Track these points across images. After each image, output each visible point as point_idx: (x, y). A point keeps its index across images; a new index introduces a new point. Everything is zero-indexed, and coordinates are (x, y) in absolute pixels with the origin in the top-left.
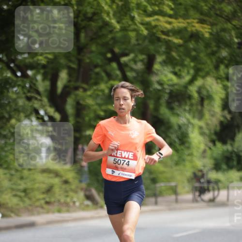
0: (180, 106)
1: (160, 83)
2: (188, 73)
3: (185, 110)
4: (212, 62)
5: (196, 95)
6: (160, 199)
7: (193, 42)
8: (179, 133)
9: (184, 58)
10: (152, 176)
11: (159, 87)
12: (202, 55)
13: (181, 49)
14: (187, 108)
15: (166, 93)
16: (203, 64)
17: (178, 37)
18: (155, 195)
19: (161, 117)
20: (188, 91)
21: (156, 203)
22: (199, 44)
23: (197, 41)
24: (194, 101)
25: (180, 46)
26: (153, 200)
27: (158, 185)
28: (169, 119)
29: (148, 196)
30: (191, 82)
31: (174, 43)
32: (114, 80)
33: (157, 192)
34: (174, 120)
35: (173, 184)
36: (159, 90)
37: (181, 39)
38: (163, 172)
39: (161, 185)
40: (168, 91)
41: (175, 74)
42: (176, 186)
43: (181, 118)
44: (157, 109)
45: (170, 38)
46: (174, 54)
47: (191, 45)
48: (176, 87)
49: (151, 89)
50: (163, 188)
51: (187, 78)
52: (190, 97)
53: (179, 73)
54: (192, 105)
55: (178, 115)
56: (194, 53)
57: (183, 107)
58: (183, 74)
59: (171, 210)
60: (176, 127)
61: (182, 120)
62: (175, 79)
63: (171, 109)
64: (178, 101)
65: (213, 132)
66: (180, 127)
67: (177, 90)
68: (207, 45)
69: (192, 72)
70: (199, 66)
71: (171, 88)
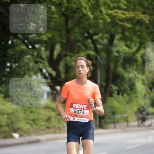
0: (130, 66)
1: (118, 52)
2: (135, 45)
3: (133, 69)
4: (150, 38)
5: (140, 59)
6: (117, 125)
7: (138, 26)
8: (130, 83)
9: (133, 36)
10: (112, 111)
11: (117, 55)
12: (144, 34)
13: (131, 31)
14: (135, 67)
15: (121, 58)
16: (145, 40)
17: (129, 23)
18: (114, 123)
19: (118, 73)
20: (135, 57)
21: (115, 128)
22: (142, 27)
23: (141, 26)
24: (139, 63)
25: (130, 28)
26: (113, 125)
27: (116, 116)
28: (123, 75)
29: (110, 123)
30: (137, 51)
31: (127, 27)
32: (89, 50)
33: (116, 121)
34: (126, 75)
35: (126, 115)
36: (117, 57)
37: (131, 24)
38: (119, 108)
39: (118, 116)
40: (122, 57)
41: (127, 46)
42: (127, 117)
43: (131, 74)
44: (115, 68)
45: (124, 24)
46: (127, 34)
47: (138, 28)
48: (128, 55)
49: (112, 56)
50: (119, 118)
51: (135, 49)
52: (136, 61)
53: (129, 46)
54: (137, 66)
55: (129, 72)
56: (139, 33)
57: (132, 67)
58: (132, 46)
59: (124, 131)
60: (128, 80)
61: (131, 75)
62: (127, 49)
63: (125, 68)
64: (129, 63)
65: (150, 82)
66: (130, 80)
67: (128, 56)
68: (147, 28)
69: (138, 45)
70: (142, 41)
71: (125, 55)
